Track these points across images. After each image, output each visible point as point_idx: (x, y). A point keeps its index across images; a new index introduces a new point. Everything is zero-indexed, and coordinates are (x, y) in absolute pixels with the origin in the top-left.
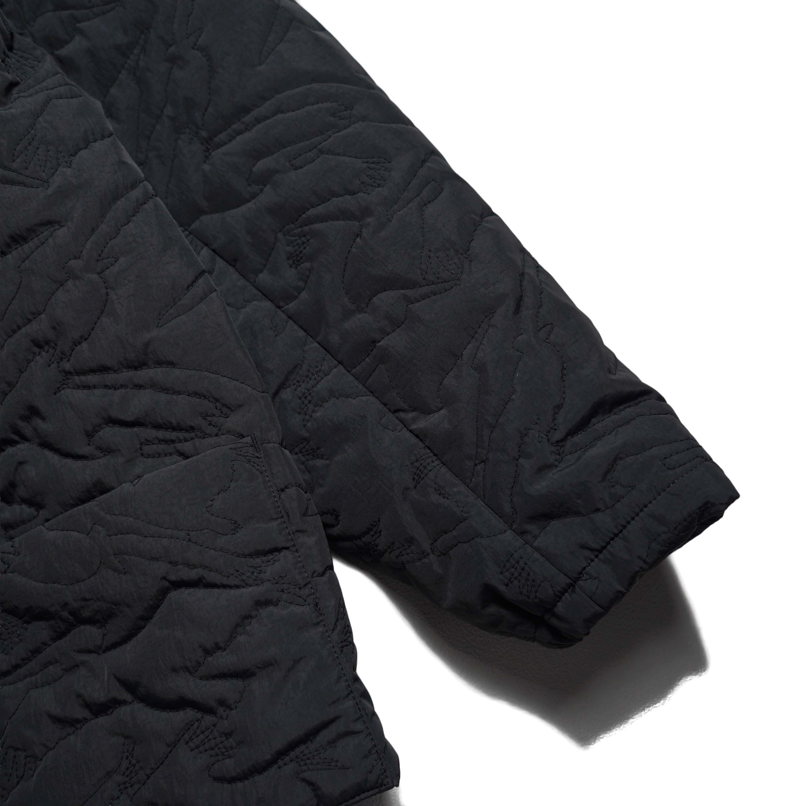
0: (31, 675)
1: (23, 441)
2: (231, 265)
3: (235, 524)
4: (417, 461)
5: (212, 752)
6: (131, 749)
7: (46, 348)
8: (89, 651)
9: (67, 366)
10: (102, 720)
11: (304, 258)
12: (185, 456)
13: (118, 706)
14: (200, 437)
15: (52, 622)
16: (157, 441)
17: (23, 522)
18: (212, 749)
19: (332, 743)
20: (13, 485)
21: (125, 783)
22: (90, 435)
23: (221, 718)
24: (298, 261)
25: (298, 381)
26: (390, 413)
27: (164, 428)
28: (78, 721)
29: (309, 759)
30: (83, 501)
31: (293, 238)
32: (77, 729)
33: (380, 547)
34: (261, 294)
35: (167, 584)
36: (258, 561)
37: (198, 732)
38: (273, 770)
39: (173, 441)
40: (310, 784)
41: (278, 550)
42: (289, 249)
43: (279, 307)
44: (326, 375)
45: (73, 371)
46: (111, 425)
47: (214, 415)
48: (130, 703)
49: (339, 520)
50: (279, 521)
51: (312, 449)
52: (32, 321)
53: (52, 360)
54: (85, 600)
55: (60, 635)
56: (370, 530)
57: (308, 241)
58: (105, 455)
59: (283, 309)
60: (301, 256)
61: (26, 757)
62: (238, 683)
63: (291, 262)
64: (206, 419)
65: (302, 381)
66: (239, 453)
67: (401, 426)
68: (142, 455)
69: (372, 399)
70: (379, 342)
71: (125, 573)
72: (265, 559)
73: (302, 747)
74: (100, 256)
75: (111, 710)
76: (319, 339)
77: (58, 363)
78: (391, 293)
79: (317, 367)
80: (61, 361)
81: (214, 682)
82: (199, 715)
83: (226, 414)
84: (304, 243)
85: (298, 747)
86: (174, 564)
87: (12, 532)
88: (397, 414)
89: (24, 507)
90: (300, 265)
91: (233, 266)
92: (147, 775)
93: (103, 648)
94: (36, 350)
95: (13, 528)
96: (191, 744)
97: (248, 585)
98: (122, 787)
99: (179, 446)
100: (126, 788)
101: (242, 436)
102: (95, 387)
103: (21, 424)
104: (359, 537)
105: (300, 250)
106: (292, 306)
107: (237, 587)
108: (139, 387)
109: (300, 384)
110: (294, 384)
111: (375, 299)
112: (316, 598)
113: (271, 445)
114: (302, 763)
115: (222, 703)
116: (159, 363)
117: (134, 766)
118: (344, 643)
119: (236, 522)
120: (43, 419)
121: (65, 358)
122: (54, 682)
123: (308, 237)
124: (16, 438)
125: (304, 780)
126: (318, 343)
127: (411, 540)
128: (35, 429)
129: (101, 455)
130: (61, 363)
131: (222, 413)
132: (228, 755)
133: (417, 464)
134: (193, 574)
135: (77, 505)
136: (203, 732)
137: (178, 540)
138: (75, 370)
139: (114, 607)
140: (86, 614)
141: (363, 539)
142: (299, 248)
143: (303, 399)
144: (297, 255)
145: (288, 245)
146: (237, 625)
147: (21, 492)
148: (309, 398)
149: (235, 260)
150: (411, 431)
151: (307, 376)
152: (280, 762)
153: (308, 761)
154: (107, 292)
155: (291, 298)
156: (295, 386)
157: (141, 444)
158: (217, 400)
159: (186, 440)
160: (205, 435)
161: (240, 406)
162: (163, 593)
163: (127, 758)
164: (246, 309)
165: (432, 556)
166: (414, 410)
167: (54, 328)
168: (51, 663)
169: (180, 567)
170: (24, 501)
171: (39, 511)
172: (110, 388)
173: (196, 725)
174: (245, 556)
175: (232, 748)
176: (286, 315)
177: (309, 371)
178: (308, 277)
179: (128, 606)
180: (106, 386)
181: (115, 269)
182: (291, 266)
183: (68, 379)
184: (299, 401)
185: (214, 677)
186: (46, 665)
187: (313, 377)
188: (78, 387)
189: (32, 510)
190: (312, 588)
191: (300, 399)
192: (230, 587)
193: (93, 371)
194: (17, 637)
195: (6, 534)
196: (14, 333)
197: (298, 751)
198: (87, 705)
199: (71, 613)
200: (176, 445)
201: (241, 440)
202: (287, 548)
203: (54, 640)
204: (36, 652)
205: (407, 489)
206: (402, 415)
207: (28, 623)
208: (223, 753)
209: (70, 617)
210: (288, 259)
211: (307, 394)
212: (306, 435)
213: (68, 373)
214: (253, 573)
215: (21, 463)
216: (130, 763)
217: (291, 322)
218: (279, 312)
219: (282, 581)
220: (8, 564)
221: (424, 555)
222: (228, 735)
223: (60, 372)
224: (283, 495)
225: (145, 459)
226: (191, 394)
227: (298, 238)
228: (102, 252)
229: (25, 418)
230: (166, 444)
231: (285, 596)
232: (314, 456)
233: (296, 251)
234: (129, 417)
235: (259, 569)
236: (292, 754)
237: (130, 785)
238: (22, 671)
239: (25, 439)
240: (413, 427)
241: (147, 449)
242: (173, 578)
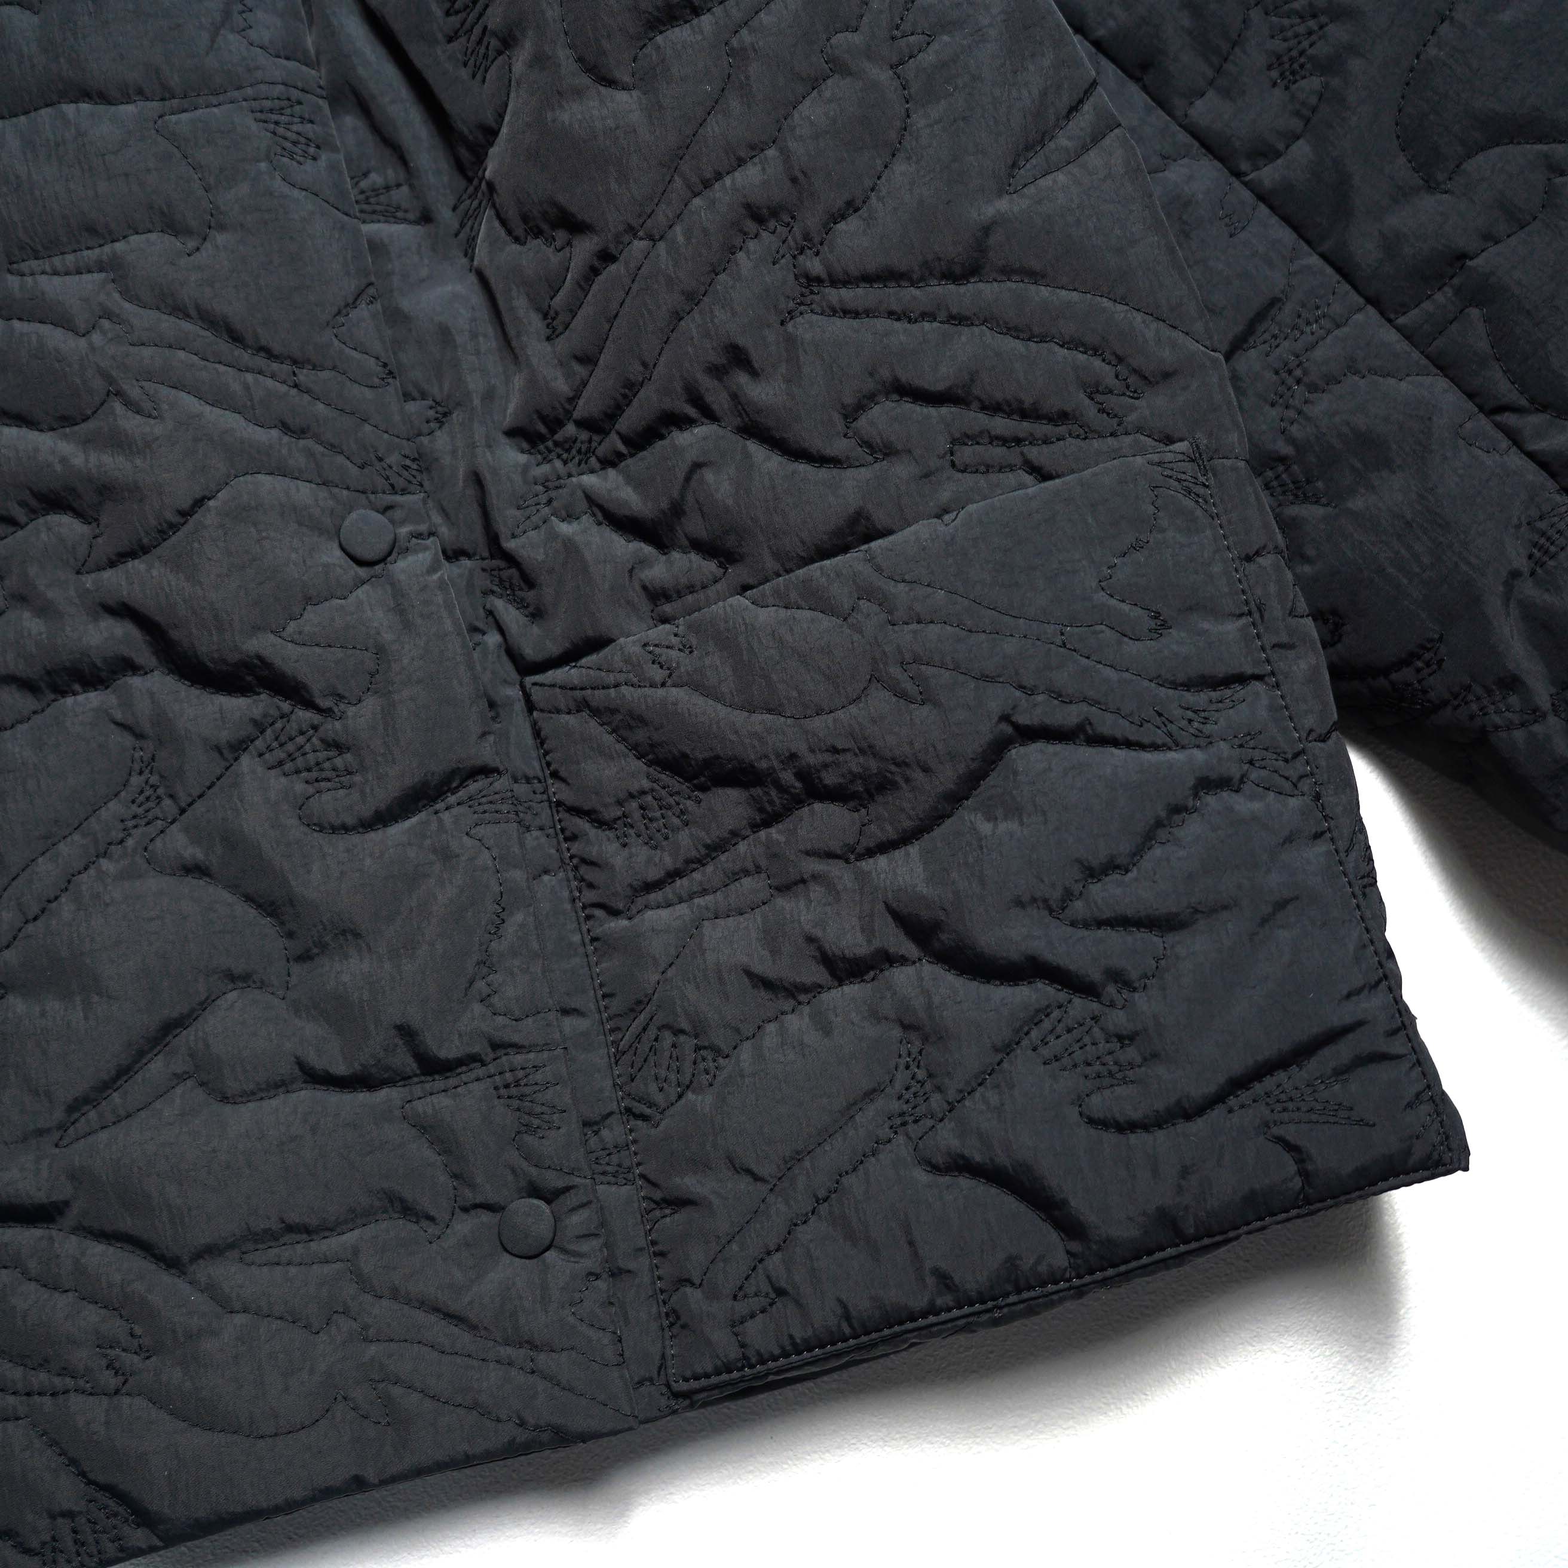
0: (704, 892)
1: (704, 420)
2: (1131, 76)
3: (1156, 618)
4: (1541, 518)
5: (1088, 1070)
6: (915, 1051)
7: (772, 224)
8: (830, 855)
9: (814, 266)
10: (852, 990)
11: (1308, 66)
12: (1042, 474)
13: (887, 965)
14: (1078, 436)
15: (758, 791)
16: (986, 440)
17: (691, 589)
18: (1089, 1064)
19: (1341, 1072)
20: (677, 510)
21: (902, 1114)
22: (851, 414)
23: (1112, 1005)
24: (1293, 73)
25: (1275, 337)
26: (1481, 416)
27: (1004, 412)
28: (805, 989)
29: (1291, 1099)
30: (824, 553)
31: (1286, 22)
32: (800, 1003)
33: (1432, 695)
34: (1196, 144)
35: (1009, 730)
36: (1200, 698)
37: (1060, 1029)
38: (1217, 1113)
39: (1018, 441)
40: (1291, 1148)
41: (1241, 679)
42: (1278, 45)
43: (1238, 174)
44: (1338, 326)
45: (824, 276)
46: (895, 397)
47: (1111, 392)
48: (914, 963)
49: (1341, 636)
50: (1244, 621)
51: (1293, 483)
52: (745, 162)
53: (781, 252)
54: (835, 750)
55: (768, 821)
56: (1413, 656)
57: (1321, 27)
58: (876, 460)
59: (1247, 178)
60: (1302, 60)
61: (698, 1048)
62: (1153, 940)
63: (1274, 74)
64: (1092, 399)
65: (1282, 336)
66: (1167, 472)
67: (1505, 443)
68: (953, 465)
69: (1442, 383)
70: (1471, 259)
71: (923, 703)
72: (1214, 695)
73: (1281, 1076)
74: (897, 27)
75: (872, 973)
76: (1326, 246)
77: (794, 257)
78: (1513, 151)
79: (1317, 308)
80: (801, 253)
81: (1100, 933)
82: (1063, 996)
83: (1135, 392)
84: (1310, 33)
85: (1272, 1075)
86: (1029, 691)
87: (668, 608)
88: (1498, 418)
89: (694, 556)
90: (1295, 82)
91: (1137, 80)
92: (949, 1103)
93: (860, 849)
94: (751, 226)
95: (668, 598)
96: (1046, 1052)
97: (1179, 746)
98: (898, 1121)
99: (1034, 453)
100: (904, 1124)
101: (1169, 440)
102: (868, 313)
103: (707, 383)
104: (1386, 671)
105: (1301, 47)
106: (1268, 175)
107: (1155, 747)
108: (959, 320)
109: (1278, 341)
110: (1265, 342)
111: (1469, 166)
112: (1315, 783)
113: (1228, 463)
114: (1278, 1107)
115: (1116, 976)
116: (1007, 272)
117: (922, 1083)
118: (1366, 880)
119: (1157, 616)
120: (754, 373)
121: (810, 249)
122: (753, 909)
123: (1323, 19)
124: (692, 412)
125: (1280, 1140)
126: (1323, 256)
127: (1512, 683)
128: (734, 397)
129: (870, 459)
130: (801, 258)
131: (1128, 387)
132: (1124, 1078)
133: (1542, 525)
134: (1070, 716)
135: (813, 561)
136: (1069, 1031)
137: (1039, 643)
138: (830, 275)
139: (893, 768)
140: (830, 778)
141: (1394, 676)
142: (1299, 43)
143: (1284, 375)
144: (1292, 60)
145: (1273, 37)
146: (1159, 824)
147: (694, 525)
148: (1298, 373)
149: (1145, 67)
150: (1531, 456)
151: (1294, 327)
152: (1232, 1101)
153: (1291, 1105)
154: (907, 110)
155: (1265, 153)
156: (1267, 345)
157: (954, 441)
158: (1120, 360)
159: (1046, 441)
160: (1088, 433)
161: (1167, 375)
162: (998, 749)
163: (907, 1067)
164: (1166, 172)
165: (1552, 720)
166: (1544, 408)
167: (794, 180)
168: (746, 873)
169: (1040, 698)
170: (697, 545)
171: (727, 569)
172: (898, 319)
173: (1056, 1014)
174: (1174, 685)
175: (1131, 1065)
176: (1252, 191)
177: (1299, 316)
178: (1314, 110)
179: (926, 770)
180: (891, 314)
181: (928, 58)
182: (1275, 84)
183: (812, 292)
184: (1275, 377)
185: (1100, 924)
186: (735, 876)
187: (1308, 329)
188: (834, 312)
189: (710, 567)
190: (1308, 763)
191: (1277, 373)
192: (1142, 746)
193: (868, 279)
194: (678, 817)
195: (652, 611)
196: (705, 188)
197: (1269, 1082)
198: (827, 960)
199: (800, 775)
200: (1025, 450)
201: (1171, 447)
202: (1259, 678)
203: (755, 827)
204: (715, 848)
205: (1515, 574)
206: (1509, 419)
207: (704, 789)
208: (1111, 1074)
209: (798, 784)
210: (1270, 67)
211: (1292, 365)
212: (1287, 450)
213: (811, 281)
214: (1190, 721)
215: (697, 466)
216: (913, 1078)
217: (1263, 209)
218: (1236, 184)
219: (1252, 743)
220: (669, 669)
221: (1536, 714)
222: (1124, 1039)
223: (796, 277)
224: (1251, 567)
225: (960, 475)
226: (1068, 343)
227: (1299, 20)
228: (902, 19)
229: (717, 371)
230: (1003, 445)
231: (1254, 775)
232: (1296, 496)
233: (1290, 50)
234: (937, 384)
235: (1203, 714)
236: (1258, 1088)
237: (913, 1118)
238: (682, 885)
239: (710, 415)
240: (1534, 446)
241: (967, 454)
242: (1022, 719)
